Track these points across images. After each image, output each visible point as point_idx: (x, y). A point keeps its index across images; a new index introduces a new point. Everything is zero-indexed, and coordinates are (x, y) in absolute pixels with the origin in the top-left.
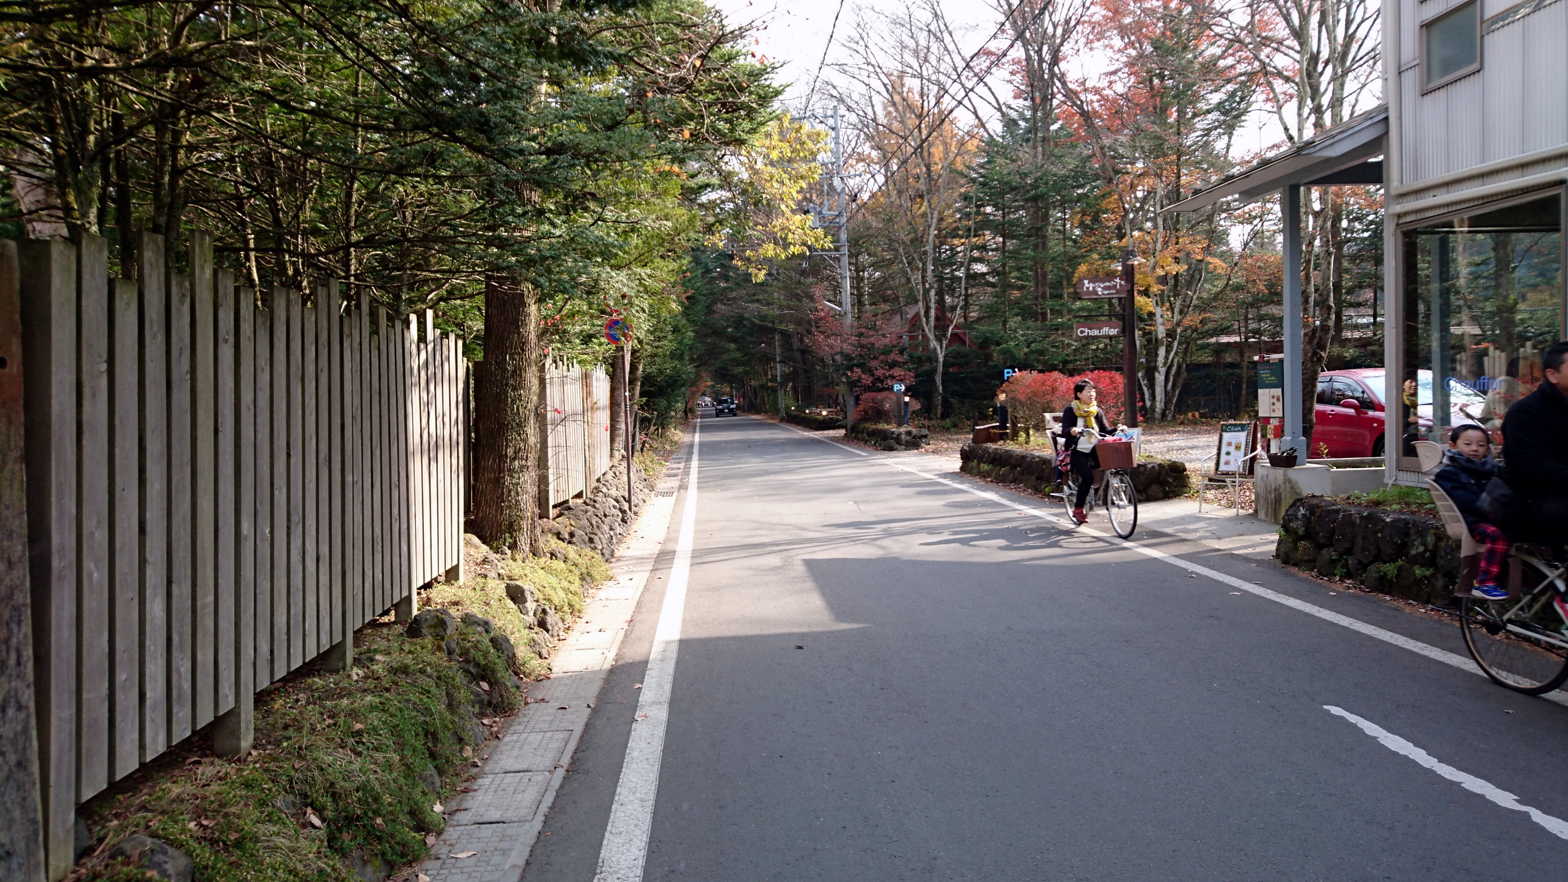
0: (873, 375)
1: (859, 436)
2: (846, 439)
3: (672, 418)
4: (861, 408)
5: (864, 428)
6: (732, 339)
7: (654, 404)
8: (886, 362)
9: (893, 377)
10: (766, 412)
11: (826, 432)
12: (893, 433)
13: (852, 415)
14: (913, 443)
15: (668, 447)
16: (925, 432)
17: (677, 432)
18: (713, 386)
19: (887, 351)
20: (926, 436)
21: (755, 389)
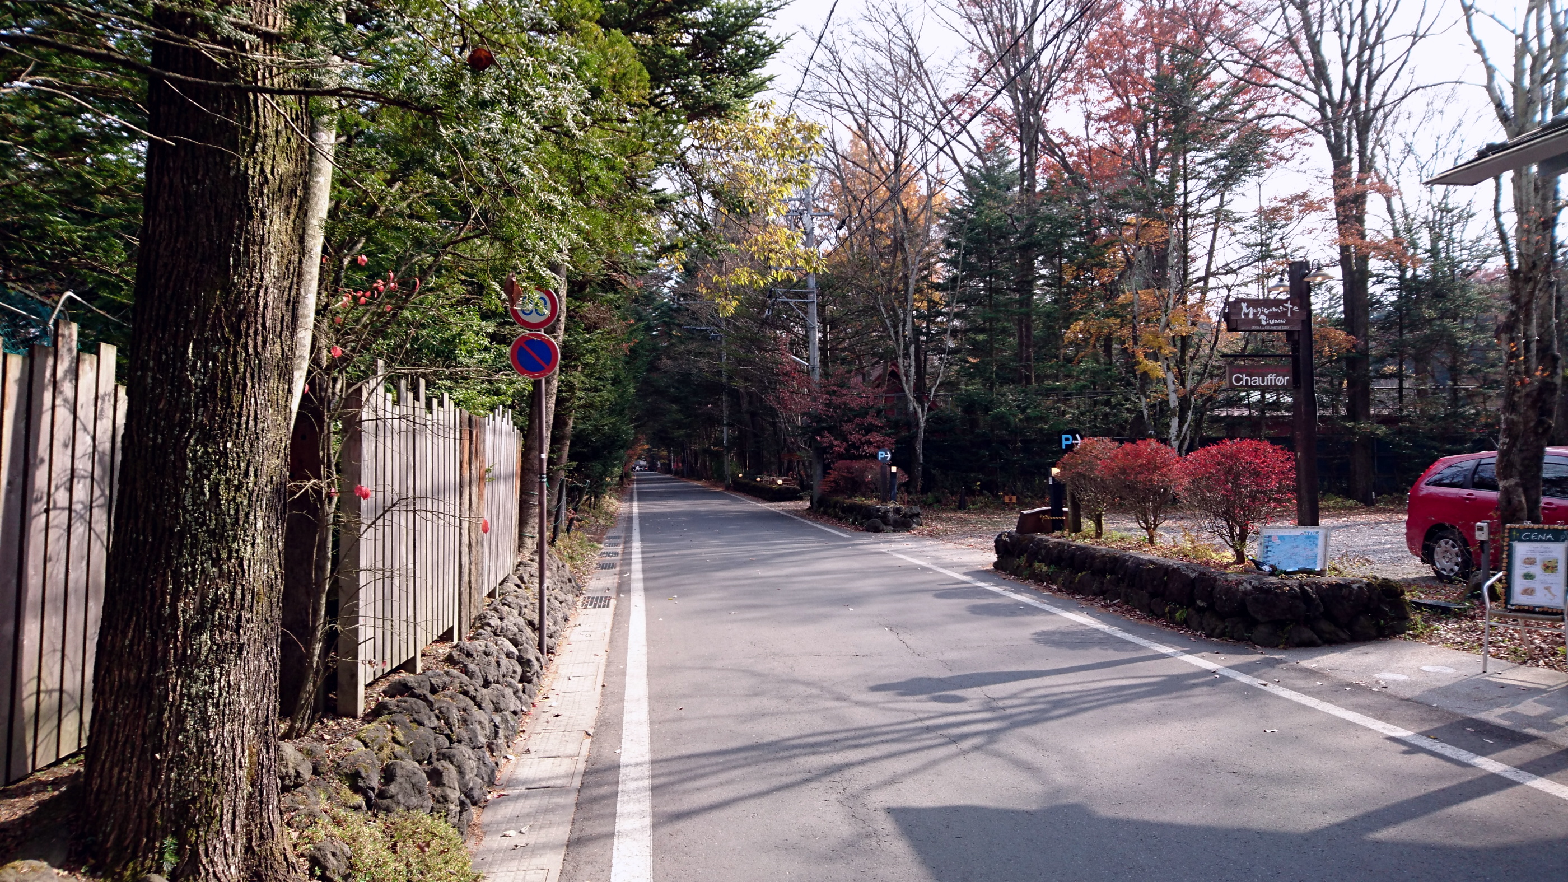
0: (846, 440)
1: (830, 511)
2: (812, 513)
3: (608, 484)
4: (831, 478)
5: (837, 502)
6: (675, 400)
7: (587, 468)
8: (860, 426)
9: (869, 443)
10: (708, 479)
11: (782, 503)
12: (879, 510)
13: (818, 485)
14: (903, 524)
15: (602, 522)
16: (916, 509)
17: (613, 500)
18: (649, 450)
19: (863, 412)
20: (917, 515)
21: (696, 453)
